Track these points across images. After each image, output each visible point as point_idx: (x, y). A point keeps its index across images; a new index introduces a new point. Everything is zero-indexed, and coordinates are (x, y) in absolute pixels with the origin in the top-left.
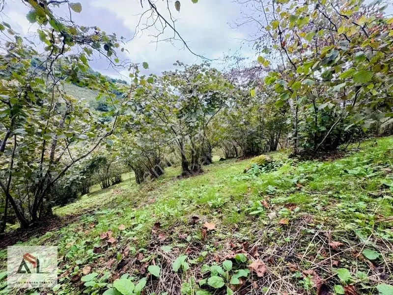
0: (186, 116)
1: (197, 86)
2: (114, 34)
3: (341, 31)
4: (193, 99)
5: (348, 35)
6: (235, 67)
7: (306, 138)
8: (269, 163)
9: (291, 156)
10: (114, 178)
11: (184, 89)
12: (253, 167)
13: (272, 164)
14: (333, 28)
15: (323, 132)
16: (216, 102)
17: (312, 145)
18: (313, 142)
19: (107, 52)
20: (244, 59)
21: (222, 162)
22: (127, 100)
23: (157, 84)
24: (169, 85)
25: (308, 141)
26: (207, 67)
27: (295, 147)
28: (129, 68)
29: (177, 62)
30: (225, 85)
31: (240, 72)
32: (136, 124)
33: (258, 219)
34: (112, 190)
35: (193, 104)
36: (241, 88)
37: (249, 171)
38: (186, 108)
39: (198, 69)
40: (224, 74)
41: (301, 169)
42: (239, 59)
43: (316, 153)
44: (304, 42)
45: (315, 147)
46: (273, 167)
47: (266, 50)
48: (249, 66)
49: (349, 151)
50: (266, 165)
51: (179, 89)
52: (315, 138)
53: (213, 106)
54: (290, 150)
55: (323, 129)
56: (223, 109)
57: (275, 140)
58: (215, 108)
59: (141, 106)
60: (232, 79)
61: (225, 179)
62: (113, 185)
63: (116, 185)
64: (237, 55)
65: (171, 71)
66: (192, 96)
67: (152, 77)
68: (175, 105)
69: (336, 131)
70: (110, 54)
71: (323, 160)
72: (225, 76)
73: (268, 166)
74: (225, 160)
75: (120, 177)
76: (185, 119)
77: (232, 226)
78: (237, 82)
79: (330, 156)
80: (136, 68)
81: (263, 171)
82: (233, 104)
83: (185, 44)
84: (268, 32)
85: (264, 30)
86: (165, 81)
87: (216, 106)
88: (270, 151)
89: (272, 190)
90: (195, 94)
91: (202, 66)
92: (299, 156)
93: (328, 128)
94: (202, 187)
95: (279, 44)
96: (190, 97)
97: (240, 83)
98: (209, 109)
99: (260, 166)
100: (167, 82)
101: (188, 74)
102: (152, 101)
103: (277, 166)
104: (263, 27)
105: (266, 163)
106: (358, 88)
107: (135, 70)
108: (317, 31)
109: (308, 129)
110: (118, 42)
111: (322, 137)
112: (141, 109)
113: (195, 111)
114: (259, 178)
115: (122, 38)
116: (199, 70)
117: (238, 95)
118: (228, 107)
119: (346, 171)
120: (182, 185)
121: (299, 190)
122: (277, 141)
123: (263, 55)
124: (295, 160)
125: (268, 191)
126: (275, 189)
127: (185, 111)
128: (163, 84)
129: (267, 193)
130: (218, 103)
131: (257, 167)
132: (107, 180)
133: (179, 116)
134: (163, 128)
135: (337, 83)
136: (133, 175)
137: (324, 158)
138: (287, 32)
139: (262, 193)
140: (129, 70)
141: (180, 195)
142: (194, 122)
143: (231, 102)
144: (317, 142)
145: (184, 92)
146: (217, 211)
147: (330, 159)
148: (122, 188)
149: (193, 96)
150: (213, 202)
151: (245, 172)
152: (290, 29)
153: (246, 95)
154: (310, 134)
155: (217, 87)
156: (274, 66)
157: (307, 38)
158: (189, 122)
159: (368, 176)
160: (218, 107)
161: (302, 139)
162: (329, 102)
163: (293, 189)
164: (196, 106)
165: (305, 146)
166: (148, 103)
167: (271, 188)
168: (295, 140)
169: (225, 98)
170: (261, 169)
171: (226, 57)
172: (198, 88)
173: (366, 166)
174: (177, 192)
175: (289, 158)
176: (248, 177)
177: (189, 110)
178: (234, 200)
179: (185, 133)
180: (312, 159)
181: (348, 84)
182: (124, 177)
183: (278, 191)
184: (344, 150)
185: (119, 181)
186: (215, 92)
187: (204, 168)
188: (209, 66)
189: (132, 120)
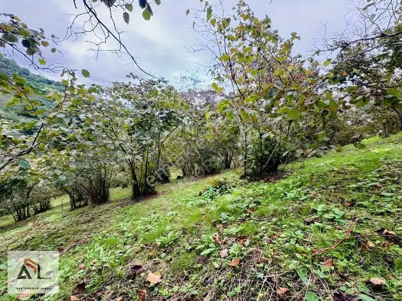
0: (139, 133)
1: (152, 102)
2: (41, 29)
3: (277, 73)
4: (147, 115)
5: (282, 77)
6: (192, 88)
7: (254, 161)
8: (223, 184)
9: (242, 177)
10: (38, 204)
11: (137, 104)
12: (208, 190)
13: (226, 185)
14: (271, 69)
15: (267, 155)
16: (172, 120)
17: (258, 166)
18: (259, 164)
19: (26, 49)
20: (201, 82)
21: (179, 181)
22: (58, 111)
23: (105, 94)
24: (119, 98)
25: (256, 164)
26: (164, 84)
27: (245, 169)
28: (61, 73)
29: (131, 74)
30: (182, 104)
31: (196, 93)
32: (70, 140)
33: (210, 259)
34: (30, 224)
35: (147, 121)
36: (198, 108)
37: (204, 194)
38: (139, 124)
39: (154, 84)
40: (181, 93)
41: (250, 191)
42: (196, 82)
43: (261, 174)
44: (249, 75)
45: (261, 169)
46: (226, 189)
47: (219, 78)
48: (205, 89)
49: (286, 172)
50: (220, 186)
51: (132, 103)
52: (261, 160)
53: (169, 124)
54: (241, 170)
55: (267, 153)
56: (180, 127)
57: (229, 158)
58: (171, 126)
59: (79, 119)
60: (189, 99)
61: (180, 203)
62: (35, 214)
63: (41, 214)
64: (194, 77)
65: (123, 83)
66: (145, 112)
67: (95, 87)
68: (124, 121)
69: (276, 155)
70: (31, 52)
71: (268, 181)
72: (183, 95)
73: (222, 188)
74: (182, 178)
75: (49, 202)
76: (138, 137)
77: (180, 274)
78: (194, 102)
79: (273, 176)
80: (73, 74)
81: (217, 193)
82: (190, 123)
83: (133, 59)
84: (221, 62)
85: (217, 59)
86: (115, 92)
87: (172, 124)
88: (225, 169)
89: (225, 218)
90: (149, 110)
91: (159, 82)
92: (249, 177)
93: (270, 152)
94: (153, 216)
95: (230, 74)
96: (143, 113)
97: (197, 103)
98: (164, 127)
99: (215, 188)
100: (117, 94)
101: (143, 89)
102: (96, 114)
103: (230, 188)
104: (217, 57)
105: (221, 184)
106: (291, 122)
107: (71, 77)
108: (259, 70)
109: (255, 153)
110: (46, 40)
111: (266, 159)
112: (79, 123)
113: (149, 129)
114: (213, 202)
115: (53, 36)
116: (156, 86)
117: (195, 116)
118: (185, 125)
119: (285, 194)
120: (130, 213)
121: (249, 216)
122: (231, 158)
123: (216, 82)
124: (245, 181)
125: (221, 219)
126: (227, 217)
127: (138, 128)
128: (112, 96)
129: (220, 222)
130: (175, 122)
131: (212, 189)
132: (26, 208)
133: (130, 132)
134: (108, 146)
135: (276, 115)
136: (67, 199)
137: (268, 179)
138: (236, 65)
139: (215, 222)
140: (62, 75)
141: (125, 229)
142: (147, 139)
143: (188, 121)
144: (263, 164)
145: (138, 107)
146: (165, 252)
147: (272, 180)
148: (47, 220)
149: (147, 113)
150: (163, 238)
151: (200, 194)
152: (239, 63)
153: (202, 115)
154: (257, 156)
155: (173, 106)
156: (227, 93)
157: (252, 74)
158: (142, 140)
159: (301, 199)
160: (175, 125)
161: (250, 161)
162: (271, 132)
163: (244, 215)
164: (150, 123)
165: (253, 168)
166: (90, 115)
167: (224, 215)
168: (245, 162)
169: (181, 117)
170: (215, 191)
171: (184, 78)
172: (153, 104)
173: (299, 189)
174: (121, 224)
175: (241, 179)
176: (203, 201)
177: (142, 126)
178: (186, 234)
179: (136, 152)
180: (259, 181)
181: (284, 118)
182: (55, 203)
183: (230, 218)
184: (282, 171)
185: (45, 208)
186: (171, 110)
187: (160, 188)
188: (166, 83)
189: (64, 135)
